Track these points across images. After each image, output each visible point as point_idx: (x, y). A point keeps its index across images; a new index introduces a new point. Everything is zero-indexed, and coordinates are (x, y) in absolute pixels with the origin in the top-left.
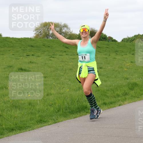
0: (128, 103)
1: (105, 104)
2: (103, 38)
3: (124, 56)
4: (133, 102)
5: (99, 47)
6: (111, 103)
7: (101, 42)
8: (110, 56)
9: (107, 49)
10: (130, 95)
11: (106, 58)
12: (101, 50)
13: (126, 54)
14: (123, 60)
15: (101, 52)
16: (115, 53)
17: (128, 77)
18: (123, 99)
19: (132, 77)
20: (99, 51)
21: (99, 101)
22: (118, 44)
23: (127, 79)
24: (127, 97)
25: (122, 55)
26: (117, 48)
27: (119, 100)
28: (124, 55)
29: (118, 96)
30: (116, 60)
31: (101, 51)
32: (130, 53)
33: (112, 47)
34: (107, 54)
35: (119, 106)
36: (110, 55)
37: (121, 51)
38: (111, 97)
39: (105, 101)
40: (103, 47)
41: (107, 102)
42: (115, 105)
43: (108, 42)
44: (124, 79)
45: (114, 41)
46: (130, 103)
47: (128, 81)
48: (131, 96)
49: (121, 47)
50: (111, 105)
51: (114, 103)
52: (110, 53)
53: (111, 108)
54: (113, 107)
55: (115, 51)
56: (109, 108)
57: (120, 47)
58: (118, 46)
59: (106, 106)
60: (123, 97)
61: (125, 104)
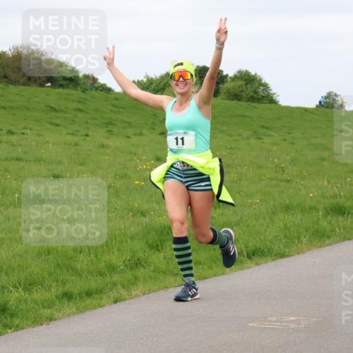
0: (144, 294)
1: (68, 296)
2: (65, 78)
3: (134, 140)
4: (159, 289)
5: (51, 107)
6: (89, 294)
7: (60, 90)
8: (88, 138)
9: (80, 115)
10: (152, 268)
11: (76, 144)
12: (57, 118)
13: (141, 134)
14: (132, 153)
15: (58, 125)
16: (106, 129)
17: (145, 207)
18: (129, 281)
19: (157, 207)
20: (54, 121)
21: (50, 287)
22: (116, 99)
23: (143, 214)
24: (141, 272)
25: (128, 137)
26: (112, 111)
27: (115, 284)
28: (135, 135)
29: (112, 268)
30: (108, 151)
31: (58, 121)
32: (154, 129)
33: (97, 110)
34: (78, 131)
35: (115, 303)
36: (87, 135)
37: (125, 122)
38: (88, 272)
39: (68, 287)
40: (66, 108)
41: (76, 291)
42: (101, 298)
43: (83, 92)
44: (133, 216)
45: (101, 91)
46: (150, 292)
47: (146, 220)
48: (154, 272)
49: (123, 108)
50: (89, 301)
51: (96, 293)
52: (88, 128)
53: (86, 309)
54: (95, 308)
55: (106, 124)
56: (80, 311)
57: (121, 110)
58: (114, 106)
59: (71, 304)
60: (129, 275)
61: (133, 298)
